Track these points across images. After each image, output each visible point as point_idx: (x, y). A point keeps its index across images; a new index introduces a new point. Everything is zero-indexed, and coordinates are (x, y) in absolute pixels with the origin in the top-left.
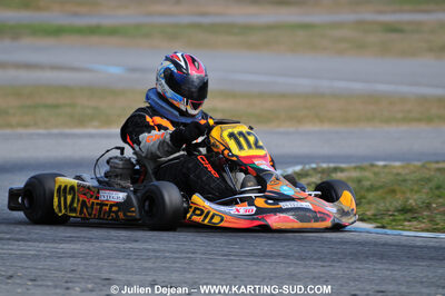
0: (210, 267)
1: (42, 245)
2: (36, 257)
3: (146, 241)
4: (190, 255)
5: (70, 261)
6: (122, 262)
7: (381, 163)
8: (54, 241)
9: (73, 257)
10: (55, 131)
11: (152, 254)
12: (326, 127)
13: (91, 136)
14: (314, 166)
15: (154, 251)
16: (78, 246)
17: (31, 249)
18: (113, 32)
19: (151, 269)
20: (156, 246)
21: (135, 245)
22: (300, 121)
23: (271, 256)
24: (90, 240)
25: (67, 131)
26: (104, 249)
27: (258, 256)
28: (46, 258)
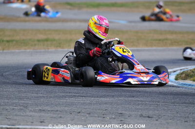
1: (92, 99)
2: (90, 104)
4: (157, 103)
5: (105, 105)
6: (127, 106)
11: (140, 102)
16: (108, 99)
17: (88, 100)
19: (140, 109)
20: (142, 99)
21: (133, 99)
24: (113, 96)
28: (94, 104)
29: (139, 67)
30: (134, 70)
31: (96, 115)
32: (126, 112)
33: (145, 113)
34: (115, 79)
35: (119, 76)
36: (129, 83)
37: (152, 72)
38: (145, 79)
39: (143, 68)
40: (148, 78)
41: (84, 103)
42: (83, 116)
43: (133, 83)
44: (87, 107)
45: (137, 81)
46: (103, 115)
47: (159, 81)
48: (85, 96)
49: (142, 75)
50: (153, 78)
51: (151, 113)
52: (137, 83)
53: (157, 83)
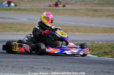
0: (57, 65)
1: (13, 59)
2: (12, 62)
3: (39, 59)
4: (51, 62)
5: (21, 63)
6: (35, 63)
7: (96, 42)
8: (16, 58)
9: (22, 62)
10: (12, 33)
11: (42, 62)
12: (81, 33)
13: (21, 34)
14: (79, 42)
15: (42, 61)
16: (23, 60)
17: (11, 60)
18: (24, 10)
19: (42, 65)
20: (43, 60)
21: (37, 60)
22: (74, 32)
23: (72, 63)
24: (25, 58)
25: (15, 33)
26: (29, 60)
27: (69, 63)
28: (15, 62)
29: (71, 44)
30: (68, 46)
31: (17, 68)
32: (35, 66)
33: (45, 67)
34: (57, 51)
35: (59, 49)
36: (65, 54)
37: (79, 47)
38: (75, 51)
39: (74, 45)
40: (77, 51)
41: (9, 61)
42: (10, 68)
43: (68, 53)
44: (11, 63)
45: (70, 53)
46: (21, 67)
47: (83, 53)
48: (8, 58)
49: (74, 49)
50: (80, 51)
51: (49, 67)
52: (70, 54)
53: (82, 54)
